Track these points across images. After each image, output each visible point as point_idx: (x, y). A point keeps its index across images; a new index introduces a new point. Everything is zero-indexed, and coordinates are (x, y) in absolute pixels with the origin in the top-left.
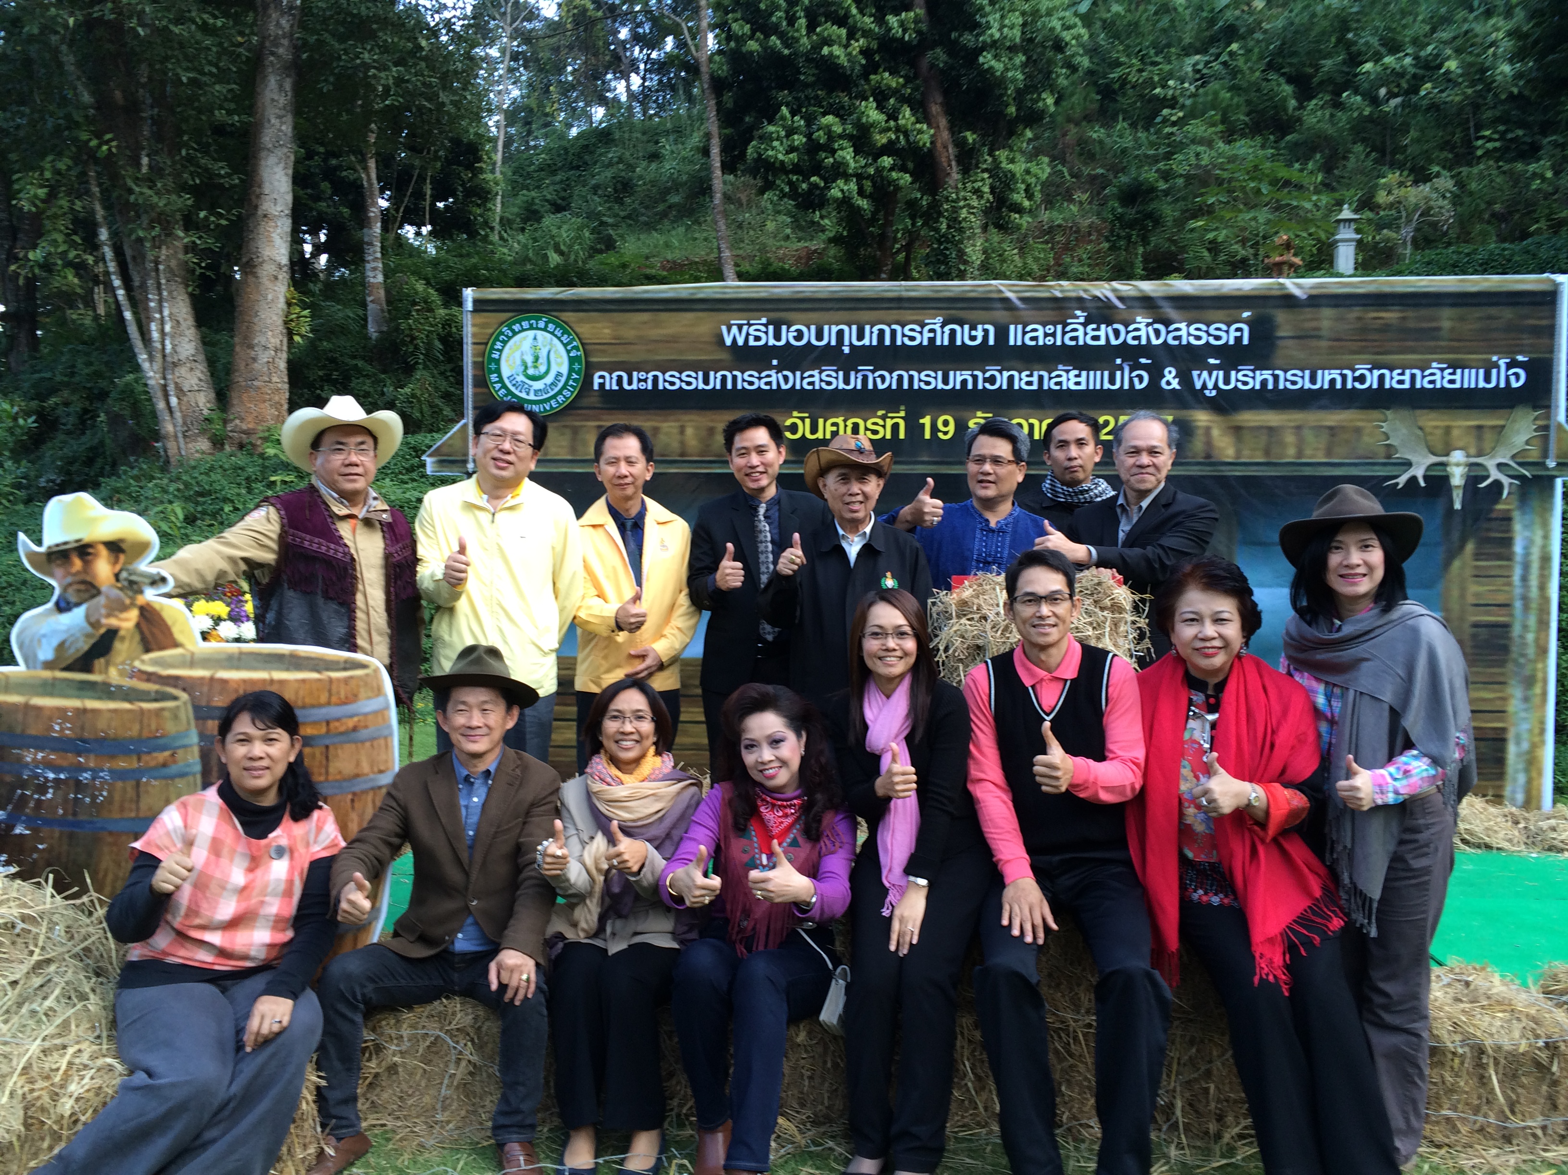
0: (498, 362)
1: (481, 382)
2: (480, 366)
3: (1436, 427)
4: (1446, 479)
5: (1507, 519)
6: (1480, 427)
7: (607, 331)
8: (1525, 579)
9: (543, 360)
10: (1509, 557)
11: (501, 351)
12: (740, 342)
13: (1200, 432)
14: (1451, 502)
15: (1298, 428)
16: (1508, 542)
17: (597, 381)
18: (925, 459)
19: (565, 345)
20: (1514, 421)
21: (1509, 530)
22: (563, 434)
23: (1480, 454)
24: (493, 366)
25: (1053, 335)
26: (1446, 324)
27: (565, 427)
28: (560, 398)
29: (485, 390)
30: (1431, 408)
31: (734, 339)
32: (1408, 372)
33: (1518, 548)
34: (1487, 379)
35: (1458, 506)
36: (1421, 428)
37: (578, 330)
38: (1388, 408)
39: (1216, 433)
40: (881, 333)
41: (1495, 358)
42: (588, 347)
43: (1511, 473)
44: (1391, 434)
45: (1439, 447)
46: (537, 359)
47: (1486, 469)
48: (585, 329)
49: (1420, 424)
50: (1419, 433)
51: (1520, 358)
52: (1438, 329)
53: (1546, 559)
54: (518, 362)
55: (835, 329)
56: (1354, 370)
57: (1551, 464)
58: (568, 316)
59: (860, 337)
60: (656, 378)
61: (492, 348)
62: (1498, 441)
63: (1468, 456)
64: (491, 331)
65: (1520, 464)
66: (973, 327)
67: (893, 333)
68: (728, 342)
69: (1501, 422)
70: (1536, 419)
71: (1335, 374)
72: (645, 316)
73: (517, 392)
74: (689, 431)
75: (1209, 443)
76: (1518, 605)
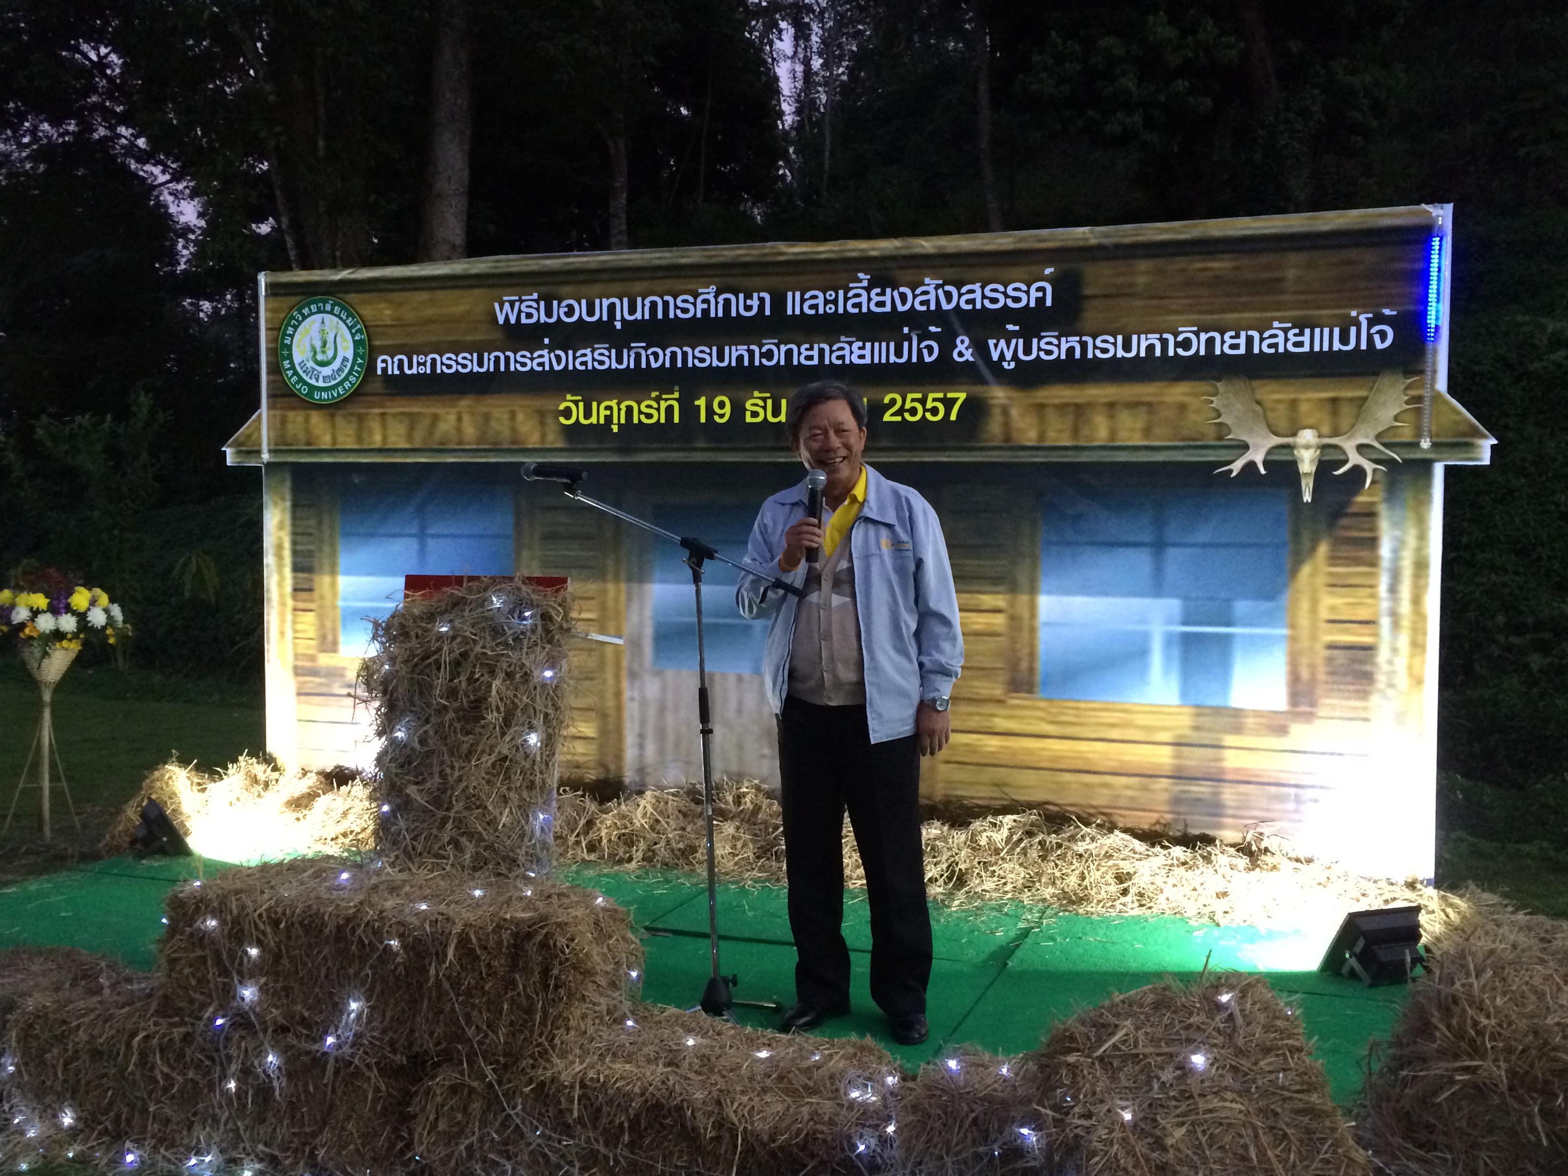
0: (289, 347)
1: (275, 369)
2: (273, 352)
3: (1279, 401)
4: (1293, 465)
5: (1371, 515)
6: (1334, 401)
7: (388, 312)
8: (1393, 589)
9: (330, 345)
10: (1374, 563)
11: (292, 336)
12: (513, 320)
13: (997, 411)
14: (1299, 493)
15: (1111, 406)
16: (1372, 543)
17: (380, 365)
18: (702, 445)
19: (350, 328)
20: (1379, 391)
21: (1374, 528)
22: (350, 422)
23: (1335, 433)
24: (285, 352)
25: (835, 302)
26: (1291, 274)
27: (352, 414)
28: (347, 385)
29: (277, 378)
30: (1269, 377)
31: (507, 318)
32: (1243, 334)
33: (1385, 550)
34: (1344, 340)
35: (1307, 498)
36: (1259, 403)
37: (363, 312)
38: (1218, 379)
39: (1014, 412)
40: (654, 304)
41: (1354, 313)
42: (371, 330)
43: (1374, 456)
44: (1222, 410)
45: (1283, 424)
46: (324, 344)
47: (1344, 453)
48: (367, 311)
49: (1259, 396)
50: (1258, 408)
51: (1387, 312)
52: (1281, 280)
53: (1421, 566)
54: (308, 348)
55: (606, 302)
56: (1176, 336)
57: (1425, 444)
58: (353, 298)
59: (632, 310)
60: (434, 361)
61: (285, 334)
62: (1357, 417)
63: (1319, 436)
64: (282, 315)
65: (1385, 445)
66: (748, 296)
67: (666, 304)
68: (501, 320)
69: (1363, 393)
70: (1406, 388)
71: (1154, 339)
72: (424, 296)
73: (307, 379)
74: (466, 418)
75: (1007, 424)
76: (1385, 622)
